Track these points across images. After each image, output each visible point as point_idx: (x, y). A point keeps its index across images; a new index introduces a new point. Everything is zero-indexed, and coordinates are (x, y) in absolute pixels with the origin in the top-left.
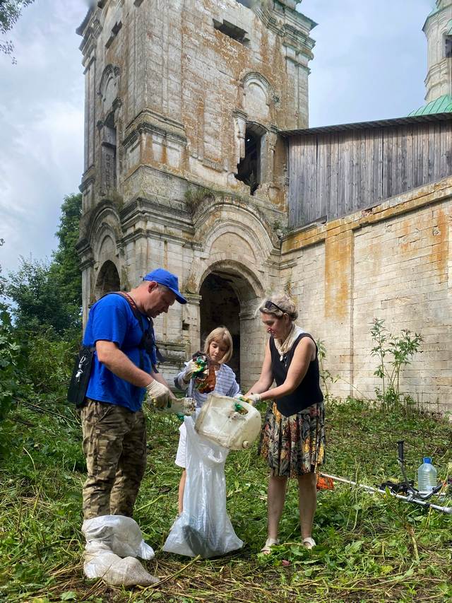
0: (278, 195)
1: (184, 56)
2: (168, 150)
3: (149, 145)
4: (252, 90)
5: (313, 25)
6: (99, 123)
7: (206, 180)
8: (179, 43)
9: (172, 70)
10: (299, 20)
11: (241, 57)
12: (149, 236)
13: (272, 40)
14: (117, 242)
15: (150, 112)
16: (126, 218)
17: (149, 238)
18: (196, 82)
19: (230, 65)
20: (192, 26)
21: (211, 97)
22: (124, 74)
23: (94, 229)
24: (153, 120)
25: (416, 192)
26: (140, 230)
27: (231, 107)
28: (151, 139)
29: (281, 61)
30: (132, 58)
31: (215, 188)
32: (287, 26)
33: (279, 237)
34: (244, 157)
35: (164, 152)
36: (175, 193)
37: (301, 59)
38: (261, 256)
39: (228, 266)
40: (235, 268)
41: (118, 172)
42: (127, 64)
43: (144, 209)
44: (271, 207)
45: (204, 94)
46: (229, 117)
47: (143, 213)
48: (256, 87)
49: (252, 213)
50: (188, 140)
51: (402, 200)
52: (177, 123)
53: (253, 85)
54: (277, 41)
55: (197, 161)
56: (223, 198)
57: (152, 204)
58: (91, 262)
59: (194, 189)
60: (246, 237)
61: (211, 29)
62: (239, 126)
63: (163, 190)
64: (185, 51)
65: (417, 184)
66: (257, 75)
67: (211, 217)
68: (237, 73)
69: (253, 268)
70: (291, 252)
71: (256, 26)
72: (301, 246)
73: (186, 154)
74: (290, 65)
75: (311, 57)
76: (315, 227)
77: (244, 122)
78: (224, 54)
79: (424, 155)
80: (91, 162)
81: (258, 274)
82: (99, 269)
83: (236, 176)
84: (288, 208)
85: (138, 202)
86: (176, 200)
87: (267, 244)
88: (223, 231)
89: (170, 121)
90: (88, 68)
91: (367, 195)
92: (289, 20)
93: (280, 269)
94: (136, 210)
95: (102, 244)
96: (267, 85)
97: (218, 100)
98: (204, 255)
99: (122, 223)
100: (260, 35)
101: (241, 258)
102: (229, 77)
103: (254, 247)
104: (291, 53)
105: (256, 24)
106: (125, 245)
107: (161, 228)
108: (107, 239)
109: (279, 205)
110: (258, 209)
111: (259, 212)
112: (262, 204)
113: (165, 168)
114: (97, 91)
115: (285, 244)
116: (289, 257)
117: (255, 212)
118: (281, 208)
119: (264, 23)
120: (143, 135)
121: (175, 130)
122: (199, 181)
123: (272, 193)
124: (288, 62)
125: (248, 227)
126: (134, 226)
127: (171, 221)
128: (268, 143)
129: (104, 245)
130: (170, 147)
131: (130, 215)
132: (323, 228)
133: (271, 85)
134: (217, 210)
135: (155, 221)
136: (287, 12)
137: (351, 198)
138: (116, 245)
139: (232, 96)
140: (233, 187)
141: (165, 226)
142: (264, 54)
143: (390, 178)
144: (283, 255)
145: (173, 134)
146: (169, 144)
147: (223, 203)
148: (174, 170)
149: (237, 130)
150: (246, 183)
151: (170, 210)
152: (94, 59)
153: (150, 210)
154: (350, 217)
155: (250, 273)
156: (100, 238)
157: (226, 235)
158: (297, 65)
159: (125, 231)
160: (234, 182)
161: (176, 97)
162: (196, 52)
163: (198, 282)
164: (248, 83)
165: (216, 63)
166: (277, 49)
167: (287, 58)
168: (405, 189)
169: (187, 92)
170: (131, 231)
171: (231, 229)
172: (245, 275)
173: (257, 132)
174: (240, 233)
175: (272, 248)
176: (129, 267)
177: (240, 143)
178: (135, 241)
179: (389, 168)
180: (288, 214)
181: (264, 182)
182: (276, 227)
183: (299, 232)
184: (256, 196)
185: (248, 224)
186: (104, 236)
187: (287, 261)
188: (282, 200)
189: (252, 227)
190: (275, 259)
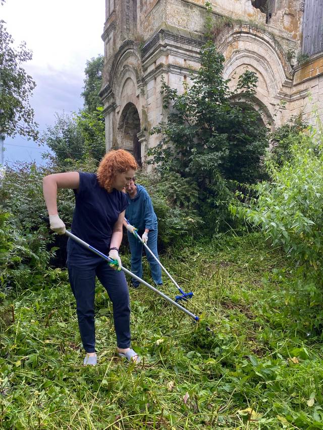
0: (292, 22)
7: (224, 9)
12: (170, 71)
14: (138, 82)
16: (147, 56)
17: (170, 73)
23: (115, 74)
26: (161, 65)
31: (234, 17)
33: (292, 66)
36: (195, 23)
38: (273, 88)
41: (138, 10)
43: (167, 41)
44: (285, 35)
47: (165, 46)
49: (268, 42)
56: (240, 27)
57: (173, 36)
58: (113, 107)
59: (213, 19)
63: (184, 20)
67: (229, 48)
69: (265, 101)
70: (304, 82)
72: (318, 73)
80: (112, 9)
81: (270, 108)
82: (120, 113)
83: (253, 4)
84: (302, 37)
85: (160, 35)
86: (196, 31)
87: (280, 75)
88: (239, 62)
93: (291, 101)
94: (158, 44)
95: (123, 88)
99: (143, 62)
103: (267, 79)
106: (146, 84)
107: (181, 62)
108: (129, 81)
109: (293, 33)
110: (274, 38)
111: (274, 41)
112: (276, 32)
115: (298, 74)
116: (302, 87)
117: (270, 41)
118: (295, 37)
123: (287, 20)
125: (263, 57)
126: (155, 62)
127: (191, 54)
129: (125, 88)
131: (151, 51)
134: (235, 40)
135: (176, 54)
138: (136, 85)
140: (249, 15)
141: (185, 60)
147: (240, 33)
150: (262, 11)
151: (190, 41)
153: (172, 43)
155: (262, 106)
156: (121, 82)
157: (242, 67)
159: (145, 70)
160: (251, 9)
170: (152, 68)
171: (247, 61)
175: (284, 79)
176: (149, 106)
178: (155, 79)
180: (301, 43)
181: (279, 9)
182: (290, 57)
183: (318, 58)
184: (271, 24)
185: (263, 54)
186: (125, 79)
187: (300, 92)
188: (296, 28)
189: (267, 57)
190: (287, 91)
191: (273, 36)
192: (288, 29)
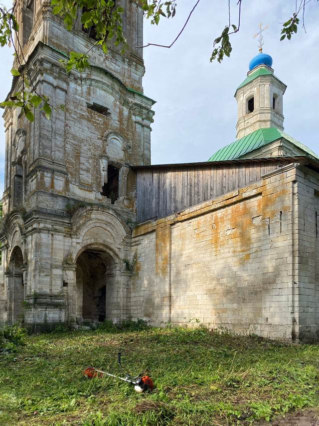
0: (130, 203)
1: (66, 125)
2: (55, 181)
3: (42, 178)
4: (112, 143)
5: (154, 102)
6: (13, 162)
7: (80, 197)
8: (63, 118)
9: (58, 134)
10: (144, 100)
11: (106, 124)
12: (41, 232)
13: (126, 112)
14: (22, 235)
15: (43, 159)
16: (27, 221)
18: (74, 140)
19: (97, 129)
20: (72, 107)
21: (85, 148)
22: (28, 135)
23: (9, 226)
24: (45, 164)
25: (203, 205)
26: (35, 229)
27: (98, 153)
28: (43, 175)
29: (132, 124)
30: (33, 127)
31: (87, 201)
32: (136, 104)
33: (130, 228)
34: (106, 182)
35: (52, 181)
36: (59, 205)
37: (146, 122)
38: (118, 239)
39: (96, 246)
40: (101, 247)
41: (23, 193)
42: (30, 130)
43: (38, 216)
44: (125, 210)
45: (80, 146)
46: (97, 159)
47: (37, 218)
48: (115, 141)
49: (112, 215)
50: (69, 174)
51: (196, 209)
52: (61, 164)
53: (113, 139)
54: (130, 113)
55: (75, 186)
56: (92, 207)
57: (43, 213)
58: (7, 246)
59: (72, 202)
60: (108, 229)
61: (85, 108)
62: (104, 164)
63: (51, 204)
64: (67, 122)
65: (205, 200)
66: (116, 133)
67: (84, 218)
68: (102, 133)
69: (113, 247)
70: (137, 236)
71: (115, 105)
72: (143, 233)
73: (67, 182)
74: (138, 126)
75: (152, 121)
76: (150, 222)
77: (107, 162)
78: (94, 122)
80: (8, 186)
81: (117, 250)
82: (12, 251)
83: (102, 194)
84: (136, 211)
85: (34, 212)
86: (60, 210)
87: (122, 231)
88: (92, 226)
89: (56, 163)
90: (8, 129)
91: (179, 205)
92: (137, 100)
93: (131, 246)
94: (32, 217)
95: (14, 235)
96: (122, 139)
97: (89, 149)
98: (79, 241)
99: (25, 224)
100: (118, 110)
101: (104, 241)
102: (98, 134)
103: (113, 234)
104: (139, 119)
105: (115, 104)
106: (27, 237)
107: (50, 226)
109: (131, 209)
111: (117, 214)
112: (119, 209)
113: (53, 191)
114: (13, 144)
115: (134, 231)
116: (137, 239)
117: (114, 214)
118: (132, 211)
119: (120, 103)
120: (38, 173)
121: (60, 168)
122: (76, 198)
123: (126, 202)
124: (137, 124)
125: (109, 223)
126: (32, 226)
127: (57, 223)
128: (123, 172)
130: (56, 179)
131: (29, 219)
132: (154, 223)
133: (125, 139)
134: (88, 214)
135: (45, 223)
136: (136, 96)
137: (170, 206)
138: (21, 237)
139: (99, 147)
140: (99, 200)
141: (52, 226)
142: (120, 121)
143: (191, 196)
144: (133, 238)
145: (58, 171)
146: (56, 177)
147: (92, 210)
148: (59, 192)
149: (102, 166)
150: (108, 197)
151: (56, 215)
152: (11, 124)
154: (168, 218)
155: (111, 249)
156: (12, 232)
157: (95, 229)
158: (143, 126)
159: (27, 229)
160: (100, 197)
161: (61, 149)
162: (75, 122)
163: (74, 257)
164: (110, 139)
165: (88, 128)
166: (129, 118)
167: (136, 122)
168: (199, 202)
169: (68, 146)
170: (30, 229)
171: (98, 225)
172: (108, 251)
173: (117, 166)
174: (104, 226)
175: (125, 234)
176: (29, 250)
177: (104, 174)
178: (32, 235)
179: (191, 190)
180: (136, 214)
181: (121, 196)
182: (128, 222)
183: (142, 225)
184: (115, 204)
185: (109, 221)
187: (135, 242)
188: (133, 206)
189: (112, 223)
190: (127, 240)
191: (115, 211)
192: (127, 207)
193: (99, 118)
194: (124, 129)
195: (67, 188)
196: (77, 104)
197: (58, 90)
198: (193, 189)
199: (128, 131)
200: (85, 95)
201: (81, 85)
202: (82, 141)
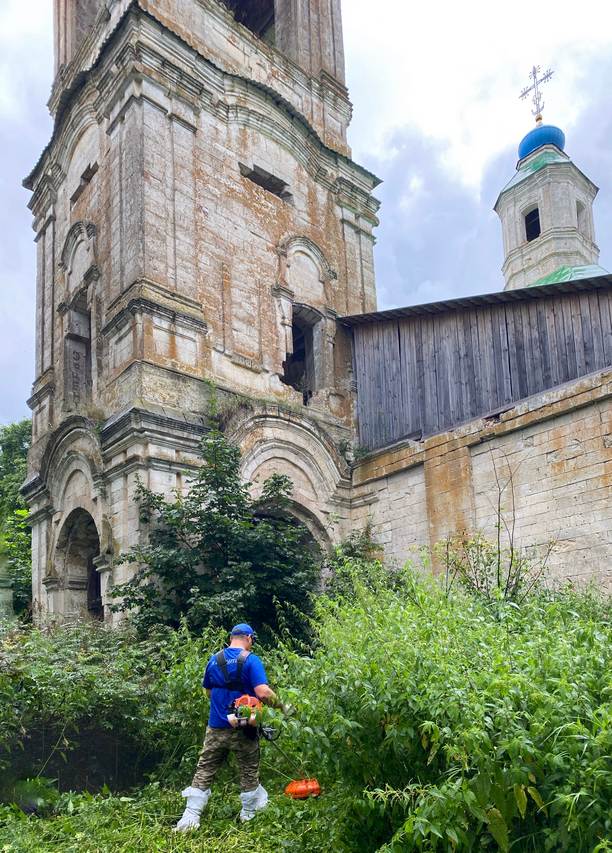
0: (341, 405)
2: (178, 340)
3: (148, 331)
4: (298, 262)
5: (376, 182)
6: (61, 306)
7: (237, 384)
8: (191, 191)
9: (181, 226)
10: (357, 174)
11: (282, 217)
12: (153, 467)
13: (322, 197)
14: (94, 479)
15: (149, 283)
16: (110, 441)
17: (151, 470)
18: (218, 246)
19: (265, 226)
20: (208, 170)
21: (241, 267)
22: (103, 233)
23: (53, 461)
24: (152, 295)
26: (135, 458)
27: (270, 282)
28: (151, 322)
29: (336, 226)
30: (116, 210)
31: (253, 395)
32: (341, 180)
33: (348, 462)
34: (291, 352)
35: (173, 343)
36: (192, 402)
37: (363, 224)
38: (324, 490)
40: (288, 509)
41: (94, 375)
42: (108, 219)
43: (144, 425)
44: (333, 421)
45: (230, 263)
46: (268, 296)
47: (142, 431)
48: (303, 257)
49: (309, 430)
50: (209, 325)
52: (190, 301)
53: (299, 254)
54: (329, 199)
55: (224, 357)
56: (265, 409)
57: (155, 418)
58: (48, 513)
59: (222, 397)
60: (301, 464)
61: (237, 176)
62: (285, 308)
63: (172, 397)
64: (200, 202)
65: (568, 378)
66: (305, 240)
67: (249, 436)
68: (276, 236)
69: (312, 508)
70: (367, 483)
71: (300, 178)
72: (384, 473)
73: (206, 347)
74: (349, 231)
75: (376, 223)
76: (406, 446)
77: (290, 305)
78: (257, 210)
79: (576, 337)
80: (47, 364)
81: (321, 517)
82: (61, 523)
83: (283, 380)
84: (357, 423)
85: (132, 415)
86: (194, 412)
87: (331, 472)
88: (267, 455)
89: (180, 297)
90: (43, 233)
91: (486, 397)
92: (344, 173)
93: (352, 507)
94: (128, 427)
95: (67, 486)
96: (319, 254)
97: (251, 272)
99: (104, 449)
100: (305, 190)
101: (294, 493)
102: (265, 240)
103: (312, 478)
105: (299, 175)
106: (109, 482)
107: (171, 454)
108: (78, 474)
109: (345, 418)
110: (316, 424)
111: (320, 429)
112: (320, 417)
113: (174, 365)
114: (58, 261)
115: (357, 472)
116: (366, 489)
117: (312, 429)
118: (348, 423)
119: (311, 175)
120: (138, 316)
121: (188, 310)
122: (228, 385)
123: (334, 403)
124: (346, 226)
125: (303, 449)
126: (125, 452)
127: (188, 443)
128: (324, 333)
129: (71, 485)
130: (182, 336)
131: (118, 436)
132: (416, 447)
133: (324, 257)
134: (257, 425)
135: (161, 442)
136: (341, 163)
137: (460, 403)
138: (92, 483)
139: (271, 267)
140: (278, 393)
141: (177, 451)
142: (312, 213)
143: (522, 372)
144: (356, 487)
145: (185, 317)
146: (180, 330)
147: (265, 416)
148: (189, 368)
149: (279, 315)
150: (296, 388)
151: (183, 426)
152: (53, 219)
153: (154, 427)
154: (463, 430)
155: (308, 514)
156: (63, 475)
157: (271, 462)
158: (359, 231)
159: (107, 461)
160: (280, 387)
161: (189, 265)
162: (217, 204)
164: (293, 251)
165: (246, 220)
166: (330, 210)
167: (343, 221)
168: (549, 385)
169: (204, 259)
170: (119, 459)
171: (279, 453)
172: (302, 518)
173: (308, 318)
174: (292, 457)
175: (338, 478)
176: (116, 516)
177: (286, 333)
178: (126, 476)
179: (520, 357)
180: (358, 431)
181: (322, 386)
182: (343, 449)
183: (381, 454)
184: (311, 406)
185: (303, 446)
186: (71, 470)
187: (363, 496)
188: (349, 412)
189: (309, 449)
190: (343, 493)
191: (315, 422)
192: (337, 413)
193: (269, 203)
194: (320, 233)
195: (205, 360)
196: (220, 164)
197: (176, 125)
198: (527, 354)
199: (328, 238)
200: (234, 144)
201: (225, 121)
202: (234, 250)
